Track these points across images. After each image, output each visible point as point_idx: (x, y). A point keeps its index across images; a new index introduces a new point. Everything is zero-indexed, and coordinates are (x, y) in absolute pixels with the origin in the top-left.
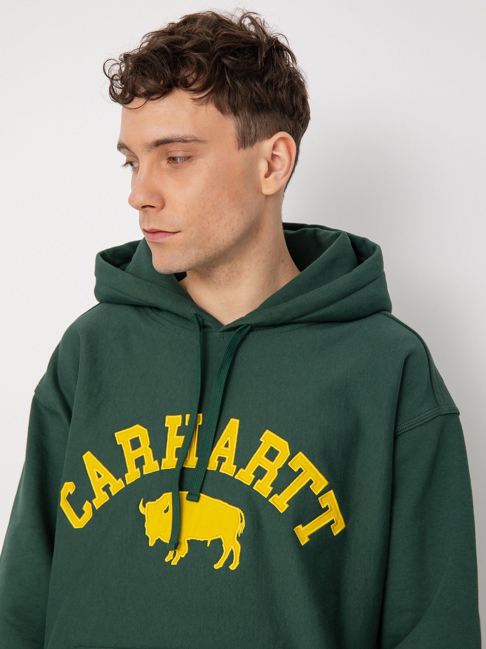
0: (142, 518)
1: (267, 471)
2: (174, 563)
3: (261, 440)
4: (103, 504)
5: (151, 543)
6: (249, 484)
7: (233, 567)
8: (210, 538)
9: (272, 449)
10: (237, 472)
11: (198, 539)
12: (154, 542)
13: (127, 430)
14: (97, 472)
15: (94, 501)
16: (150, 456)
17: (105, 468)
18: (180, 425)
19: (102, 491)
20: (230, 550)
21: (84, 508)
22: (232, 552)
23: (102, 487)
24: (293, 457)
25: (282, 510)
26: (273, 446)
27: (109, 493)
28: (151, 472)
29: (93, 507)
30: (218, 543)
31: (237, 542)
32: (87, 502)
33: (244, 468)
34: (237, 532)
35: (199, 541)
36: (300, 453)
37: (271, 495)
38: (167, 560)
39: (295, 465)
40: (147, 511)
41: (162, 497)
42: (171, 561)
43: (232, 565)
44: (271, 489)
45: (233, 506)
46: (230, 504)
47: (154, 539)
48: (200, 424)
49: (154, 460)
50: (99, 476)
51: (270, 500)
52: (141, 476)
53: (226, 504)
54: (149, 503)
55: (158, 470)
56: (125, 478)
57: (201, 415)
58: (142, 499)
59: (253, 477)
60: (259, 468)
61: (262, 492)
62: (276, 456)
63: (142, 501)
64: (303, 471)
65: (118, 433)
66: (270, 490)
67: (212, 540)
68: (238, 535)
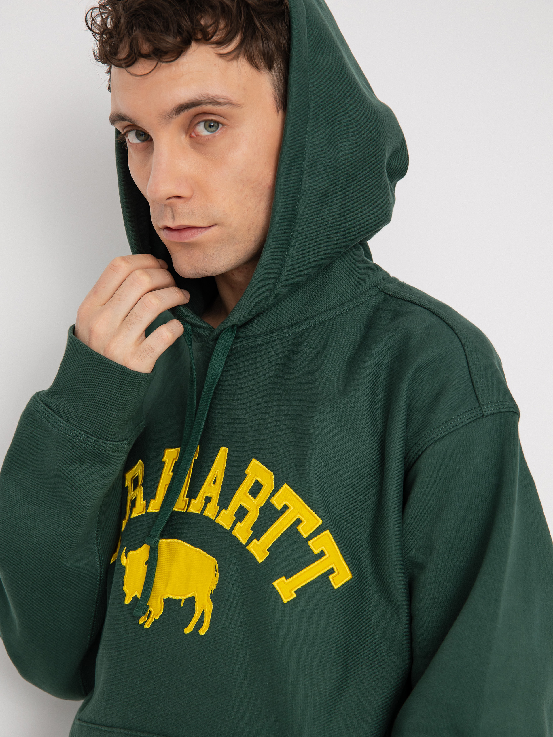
0: (123, 571)
1: (248, 512)
2: (147, 626)
3: (247, 472)
5: (127, 602)
6: (228, 528)
7: (202, 632)
8: (185, 595)
9: (257, 482)
10: (219, 514)
11: (173, 597)
12: (130, 600)
13: (134, 468)
16: (141, 494)
18: (177, 460)
20: (202, 610)
22: (203, 613)
24: (278, 491)
25: (260, 559)
26: (258, 479)
28: (138, 515)
31: (210, 600)
34: (211, 587)
35: (175, 599)
37: (249, 541)
38: (141, 622)
40: (129, 563)
42: (145, 623)
43: (202, 629)
44: (251, 532)
45: (210, 555)
47: (131, 596)
48: (196, 458)
49: (144, 501)
51: (248, 547)
52: (128, 520)
53: (204, 553)
54: (131, 552)
55: (145, 513)
57: (198, 447)
58: (125, 548)
59: (234, 518)
60: (241, 508)
61: (241, 538)
62: (260, 491)
63: (124, 550)
64: (288, 508)
65: (128, 472)
66: (250, 535)
67: (186, 599)
68: (211, 592)
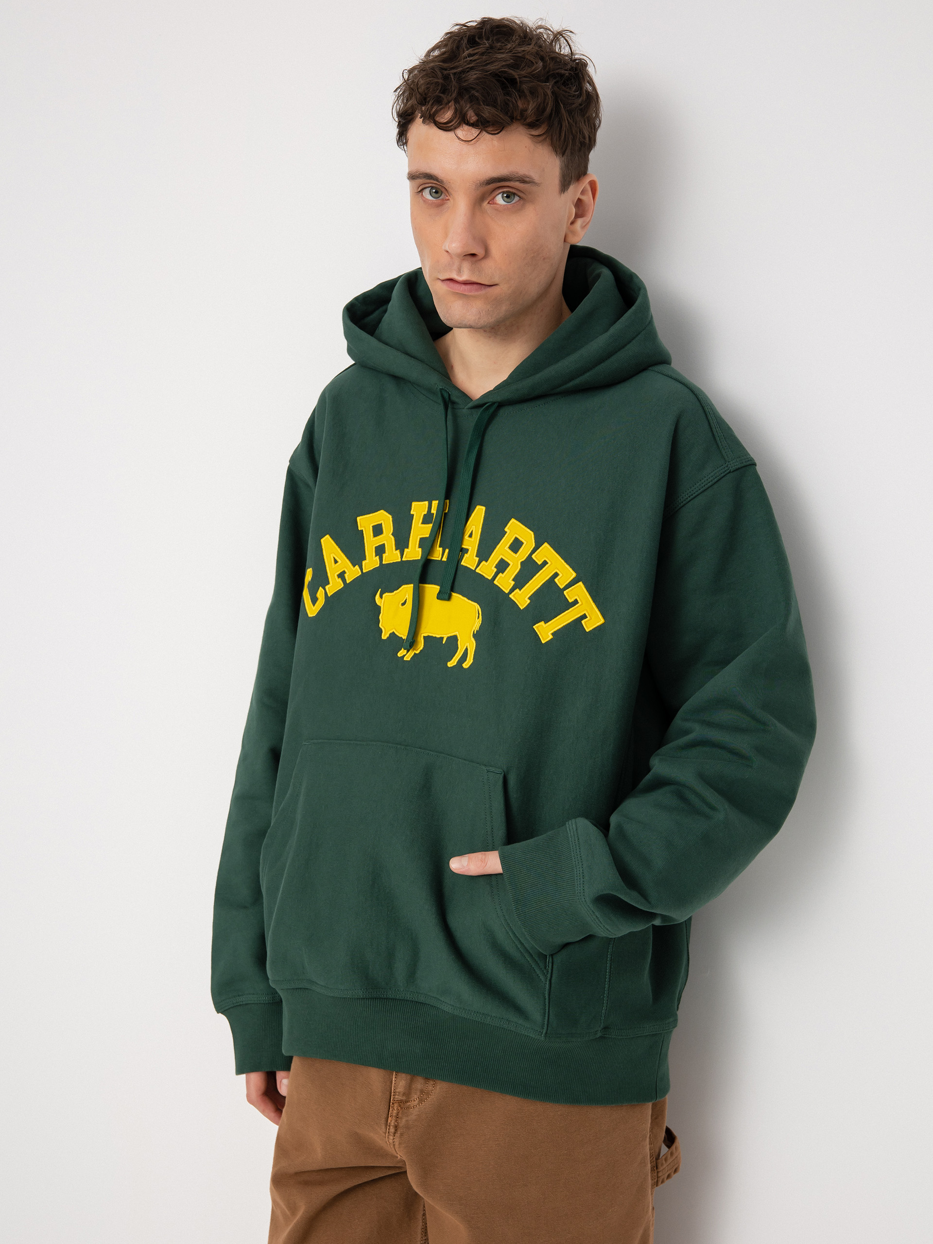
0: (377, 610)
1: (509, 565)
2: (406, 658)
3: (506, 529)
4: (336, 591)
5: (384, 636)
6: (490, 578)
7: (466, 665)
8: (446, 634)
9: (516, 539)
10: (479, 565)
11: (434, 636)
12: (388, 635)
13: (371, 515)
14: (334, 558)
15: (327, 587)
16: (392, 544)
17: (342, 554)
18: (426, 513)
19: (336, 577)
20: (465, 647)
21: (318, 595)
22: (467, 650)
23: (338, 573)
24: (538, 549)
25: (522, 606)
26: (518, 537)
27: (344, 580)
28: (391, 562)
29: (326, 593)
30: (453, 640)
31: (473, 639)
32: (320, 588)
33: (486, 561)
34: (474, 629)
35: (436, 637)
36: (546, 544)
37: (512, 590)
38: (400, 654)
39: (538, 558)
40: (384, 603)
41: (400, 589)
42: (404, 656)
43: (465, 663)
44: (513, 583)
45: (472, 601)
46: (469, 599)
47: (388, 632)
48: (447, 511)
49: (396, 549)
50: (336, 562)
51: (510, 596)
52: (380, 565)
53: (465, 599)
54: (387, 594)
55: (400, 560)
56: (362, 566)
57: (448, 501)
58: (380, 590)
59: (495, 570)
60: (502, 561)
61: (503, 587)
62: (520, 548)
63: (379, 592)
64: (548, 563)
65: (361, 517)
66: (512, 585)
67: (448, 637)
68: (474, 632)
